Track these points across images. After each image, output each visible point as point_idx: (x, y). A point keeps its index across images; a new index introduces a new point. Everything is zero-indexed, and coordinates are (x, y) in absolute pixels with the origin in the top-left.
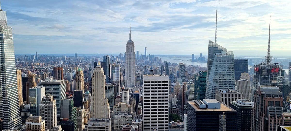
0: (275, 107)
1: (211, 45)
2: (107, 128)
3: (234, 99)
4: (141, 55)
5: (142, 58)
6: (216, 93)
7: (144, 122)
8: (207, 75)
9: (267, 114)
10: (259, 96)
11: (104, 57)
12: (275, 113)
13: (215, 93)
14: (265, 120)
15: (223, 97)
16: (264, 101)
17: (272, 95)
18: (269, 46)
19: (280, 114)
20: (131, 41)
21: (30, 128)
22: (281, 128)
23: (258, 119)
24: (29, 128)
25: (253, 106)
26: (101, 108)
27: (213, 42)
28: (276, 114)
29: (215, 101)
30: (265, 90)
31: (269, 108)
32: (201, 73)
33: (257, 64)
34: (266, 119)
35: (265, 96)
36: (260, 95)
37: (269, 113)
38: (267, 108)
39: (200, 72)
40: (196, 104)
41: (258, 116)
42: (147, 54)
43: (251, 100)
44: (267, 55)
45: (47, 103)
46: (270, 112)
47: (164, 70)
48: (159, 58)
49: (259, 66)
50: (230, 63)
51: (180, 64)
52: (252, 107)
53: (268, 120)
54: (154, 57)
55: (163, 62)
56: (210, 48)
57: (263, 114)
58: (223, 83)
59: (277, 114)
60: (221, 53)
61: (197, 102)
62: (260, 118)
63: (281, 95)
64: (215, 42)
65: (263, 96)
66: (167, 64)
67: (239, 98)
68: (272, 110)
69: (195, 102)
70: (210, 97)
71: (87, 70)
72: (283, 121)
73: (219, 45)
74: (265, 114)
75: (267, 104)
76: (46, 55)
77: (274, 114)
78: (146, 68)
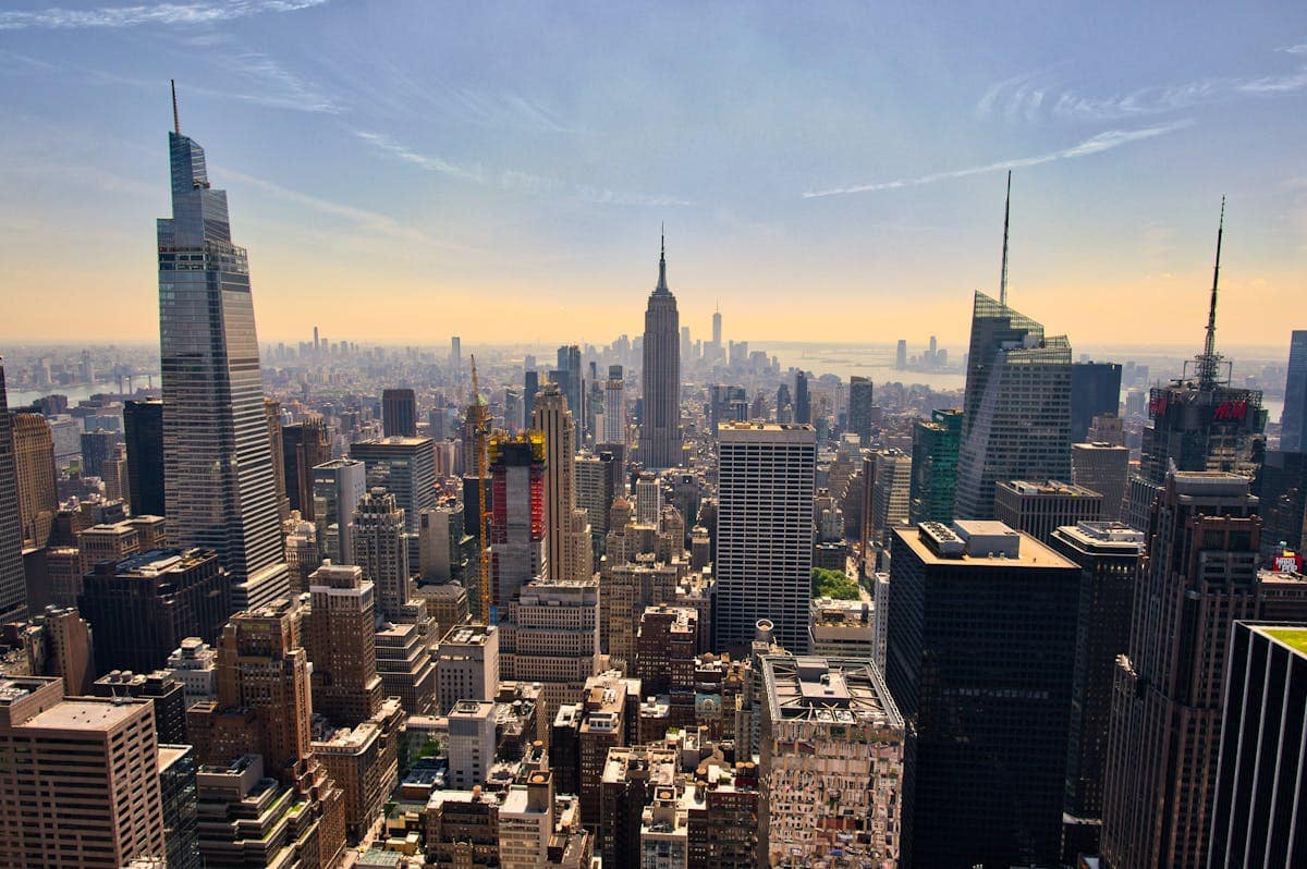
0: (1231, 555)
1: (985, 313)
2: (587, 614)
3: (1066, 517)
4: (699, 341)
5: (702, 354)
6: (996, 493)
7: (720, 599)
8: (965, 427)
9: (1196, 577)
10: (1169, 512)
11: (562, 351)
12: (1228, 575)
13: (993, 496)
14: (1186, 599)
15: (1023, 510)
16: (1186, 531)
17: (1219, 509)
18: (1212, 314)
19: (1249, 581)
20: (667, 290)
21: (324, 604)
22: (1251, 634)
23: (1160, 595)
24: (321, 607)
25: (1139, 545)
26: (562, 544)
27: (992, 301)
28: (1206, 578)
29: (997, 528)
30: (1195, 490)
31: (1204, 557)
32: (938, 416)
33: (1162, 387)
34: (1193, 595)
35: (1193, 511)
36: (1171, 508)
37: (1203, 575)
38: (1197, 558)
39: (935, 413)
40: (926, 539)
41: (1162, 586)
42: (724, 341)
43: (1132, 522)
44: (1202, 352)
45: (374, 522)
46: (1208, 570)
47: (788, 401)
48: (769, 355)
49: (1168, 393)
50: (1054, 379)
51: (854, 379)
52: (1135, 550)
53: (1198, 602)
54: (749, 353)
55: (784, 369)
56: (977, 323)
57: (1181, 577)
58: (1024, 457)
59: (1235, 580)
60: (1020, 340)
61: (929, 531)
62: (1168, 591)
63: (1253, 508)
64: (998, 299)
65: (1184, 510)
66: (802, 380)
67: (1086, 514)
68: (1216, 565)
69: (922, 531)
70: (973, 511)
71: (501, 401)
72: (1258, 606)
73: (1013, 312)
74: (1186, 578)
75: (1196, 540)
76: (349, 343)
77: (1222, 580)
78: (721, 393)
